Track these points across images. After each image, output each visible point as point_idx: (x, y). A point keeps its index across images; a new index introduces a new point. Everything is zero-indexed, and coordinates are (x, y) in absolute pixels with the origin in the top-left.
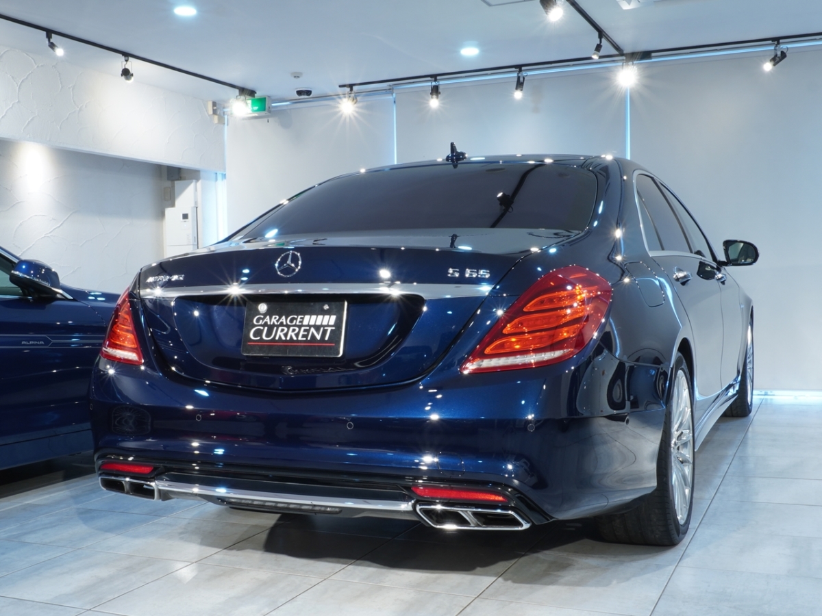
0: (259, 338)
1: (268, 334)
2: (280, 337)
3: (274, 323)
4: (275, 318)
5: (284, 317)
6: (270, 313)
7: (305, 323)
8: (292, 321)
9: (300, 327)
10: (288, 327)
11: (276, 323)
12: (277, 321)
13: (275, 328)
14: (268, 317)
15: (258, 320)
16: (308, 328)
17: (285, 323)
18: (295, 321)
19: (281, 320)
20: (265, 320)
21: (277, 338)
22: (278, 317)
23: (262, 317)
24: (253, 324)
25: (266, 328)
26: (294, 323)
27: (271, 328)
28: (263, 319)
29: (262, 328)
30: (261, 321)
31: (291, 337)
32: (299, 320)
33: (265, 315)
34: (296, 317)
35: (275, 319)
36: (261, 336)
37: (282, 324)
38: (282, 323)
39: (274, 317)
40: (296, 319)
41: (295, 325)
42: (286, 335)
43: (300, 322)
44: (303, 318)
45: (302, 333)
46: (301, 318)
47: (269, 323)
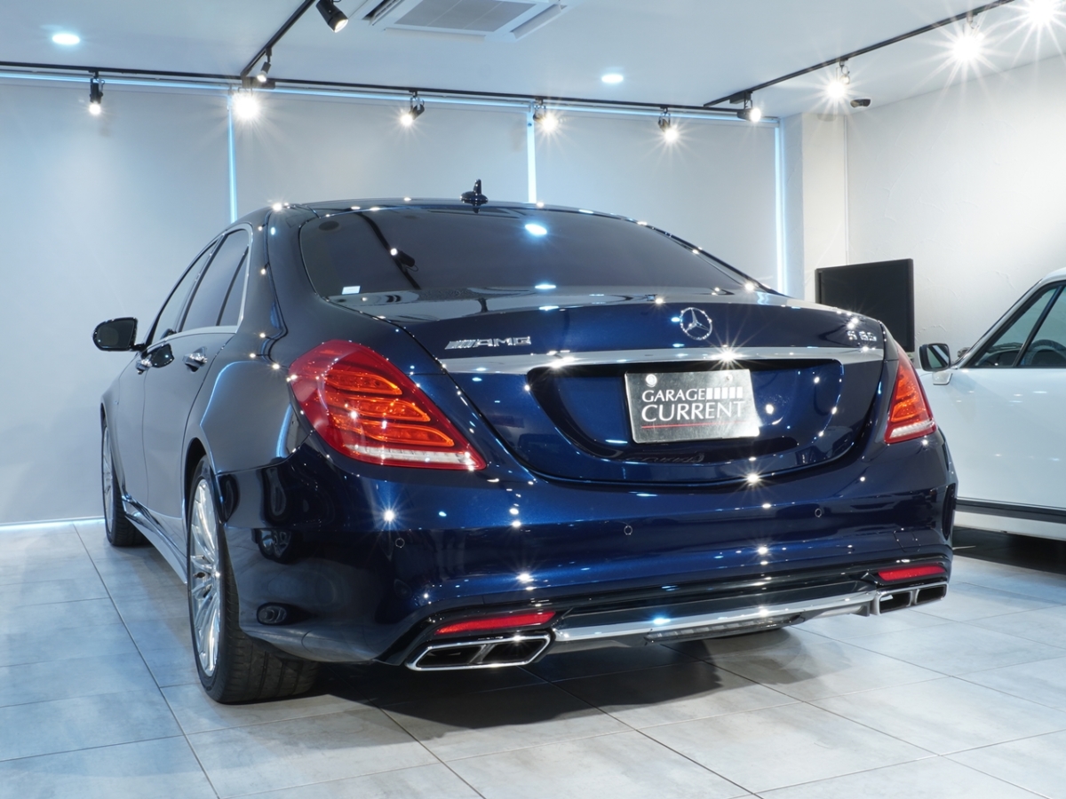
0: (655, 419)
1: (667, 414)
2: (682, 416)
3: (669, 399)
4: (670, 393)
5: (681, 391)
6: (660, 387)
7: (709, 396)
8: (692, 395)
9: (704, 402)
10: (690, 403)
11: (672, 399)
12: (674, 396)
13: (673, 406)
14: (660, 392)
15: (648, 396)
16: (714, 403)
17: (684, 399)
18: (696, 396)
19: (678, 396)
20: (658, 396)
21: (679, 418)
22: (673, 392)
23: (652, 392)
24: (642, 401)
25: (661, 407)
26: (695, 398)
27: (667, 405)
28: (655, 395)
29: (656, 406)
30: (652, 397)
31: (696, 415)
32: (700, 394)
33: (656, 389)
34: (696, 390)
35: (669, 395)
36: (657, 416)
37: (680, 400)
38: (680, 398)
39: (668, 391)
40: (697, 393)
41: (697, 401)
42: (689, 413)
43: (702, 396)
44: (705, 392)
45: (708, 410)
46: (702, 392)
47: (663, 400)
